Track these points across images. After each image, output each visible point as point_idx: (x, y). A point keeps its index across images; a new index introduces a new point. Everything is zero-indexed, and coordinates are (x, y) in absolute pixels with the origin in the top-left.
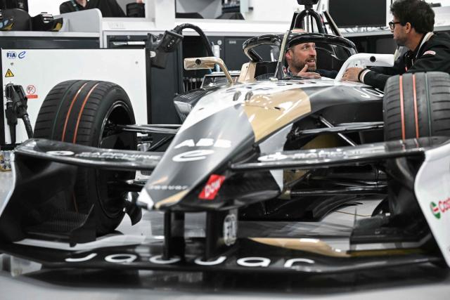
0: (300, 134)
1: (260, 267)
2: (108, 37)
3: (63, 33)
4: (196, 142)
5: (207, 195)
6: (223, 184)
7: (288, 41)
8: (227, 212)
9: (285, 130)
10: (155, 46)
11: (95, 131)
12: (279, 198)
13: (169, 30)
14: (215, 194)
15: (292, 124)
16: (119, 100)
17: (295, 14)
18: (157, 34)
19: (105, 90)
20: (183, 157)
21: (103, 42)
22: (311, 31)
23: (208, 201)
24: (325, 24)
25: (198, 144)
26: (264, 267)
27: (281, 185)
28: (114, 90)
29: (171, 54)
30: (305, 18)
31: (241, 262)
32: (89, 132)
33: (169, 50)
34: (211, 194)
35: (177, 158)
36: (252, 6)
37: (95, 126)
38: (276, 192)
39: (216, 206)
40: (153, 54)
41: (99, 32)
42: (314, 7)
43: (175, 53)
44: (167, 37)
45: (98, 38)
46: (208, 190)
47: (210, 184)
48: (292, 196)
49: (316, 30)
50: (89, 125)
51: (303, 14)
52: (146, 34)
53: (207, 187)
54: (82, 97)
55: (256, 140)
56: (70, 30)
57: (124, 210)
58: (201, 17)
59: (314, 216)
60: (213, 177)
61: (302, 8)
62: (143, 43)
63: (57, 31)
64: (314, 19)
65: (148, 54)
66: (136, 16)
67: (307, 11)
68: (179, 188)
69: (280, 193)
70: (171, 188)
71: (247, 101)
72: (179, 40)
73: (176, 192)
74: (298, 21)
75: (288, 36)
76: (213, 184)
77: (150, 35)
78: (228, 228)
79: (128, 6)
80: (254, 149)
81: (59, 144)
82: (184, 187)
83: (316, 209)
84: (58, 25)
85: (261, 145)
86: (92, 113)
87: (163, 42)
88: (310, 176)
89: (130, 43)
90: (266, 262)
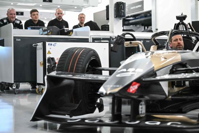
0: (176, 70)
1: (156, 125)
2: (92, 38)
3: (73, 36)
4: (127, 70)
5: (131, 91)
6: (139, 87)
7: (171, 34)
8: (141, 101)
9: (169, 67)
10: (113, 42)
11: (83, 68)
12: (166, 99)
13: (119, 35)
14: (135, 91)
15: (172, 65)
16: (94, 56)
17: (175, 24)
18: (114, 37)
20: (121, 75)
21: (90, 40)
22: (182, 30)
23: (132, 94)
24: (189, 29)
25: (128, 70)
26: (158, 125)
27: (167, 93)
28: (92, 52)
29: (120, 46)
30: (180, 26)
31: (147, 123)
32: (80, 69)
33: (119, 44)
34: (133, 91)
35: (118, 76)
36: (157, 28)
37: (83, 66)
38: (164, 96)
39: (135, 97)
40: (112, 45)
41: (89, 36)
42: (184, 21)
43: (122, 45)
44: (118, 38)
45: (88, 39)
46: (132, 89)
47: (133, 86)
48: (172, 99)
49: (185, 30)
50: (81, 66)
51: (179, 24)
52: (109, 37)
53: (131, 87)
54: (78, 54)
55: (155, 70)
56: (76, 35)
57: (96, 106)
58: (134, 31)
59: (183, 111)
60: (134, 83)
61: (178, 21)
62: (108, 41)
63: (71, 35)
64: (184, 26)
65: (110, 45)
66: (105, 30)
67: (181, 23)
68: (118, 86)
69: (166, 97)
70: (114, 86)
71: (152, 55)
72: (124, 39)
73: (116, 88)
74: (177, 26)
75: (171, 32)
76: (134, 86)
77: (111, 37)
78: (141, 108)
79: (102, 26)
80: (154, 74)
81: (67, 73)
82: (121, 86)
83: (184, 108)
84: (71, 32)
85: (157, 72)
86: (82, 61)
87: (116, 40)
88: (181, 92)
89: (102, 41)
90: (158, 123)
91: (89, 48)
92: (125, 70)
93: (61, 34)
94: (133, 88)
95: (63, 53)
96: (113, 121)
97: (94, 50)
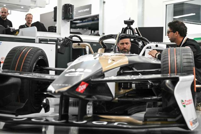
0: (123, 72)
1: (103, 124)
2: (39, 39)
3: (19, 36)
4: (76, 70)
5: (80, 90)
6: (87, 87)
7: (119, 37)
8: (88, 101)
9: (116, 69)
10: (60, 44)
11: (30, 67)
12: (112, 101)
13: (67, 37)
14: (83, 91)
15: (120, 67)
16: (41, 56)
17: (123, 29)
18: (62, 39)
19: (36, 50)
20: (69, 75)
21: (37, 41)
22: (129, 34)
23: (80, 93)
24: (136, 33)
25: (77, 70)
26: (105, 125)
27: (114, 95)
28: (40, 51)
29: (67, 48)
30: (127, 30)
31: (94, 123)
32: (27, 68)
33: (66, 46)
34: (81, 90)
35: (67, 75)
36: (104, 32)
37: (31, 65)
38: (111, 98)
39: (83, 97)
40: (59, 47)
41: (35, 37)
42: (132, 26)
43: (69, 47)
44: (66, 40)
45: (35, 39)
46: (80, 88)
47: (81, 85)
48: (118, 100)
49: (132, 34)
50: (28, 65)
51: (126, 28)
52: (56, 39)
53: (80, 87)
54: (25, 53)
55: (103, 71)
56: (22, 35)
57: (42, 106)
58: (81, 34)
59: (128, 113)
60: (83, 83)
61: (126, 26)
62: (55, 43)
63: (17, 35)
64: (131, 31)
65: (56, 47)
66: (53, 32)
67: (128, 27)
68: (67, 85)
69: (113, 99)
70: (63, 85)
71: (100, 57)
72: (71, 41)
73: (65, 86)
74: (124, 30)
75: (119, 35)
76: (83, 86)
77: (58, 39)
78: (89, 108)
79: (49, 27)
80: (102, 75)
81: (14, 71)
82: (69, 85)
83: (129, 110)
84: (17, 32)
85: (105, 73)
86: (30, 59)
87: (64, 42)
88: (127, 94)
89: (49, 42)
90: (105, 123)
91: (37, 48)
92: (73, 70)
93: (6, 34)
94: (82, 88)
95: (10, 51)
96: (61, 120)
97: (42, 49)
